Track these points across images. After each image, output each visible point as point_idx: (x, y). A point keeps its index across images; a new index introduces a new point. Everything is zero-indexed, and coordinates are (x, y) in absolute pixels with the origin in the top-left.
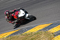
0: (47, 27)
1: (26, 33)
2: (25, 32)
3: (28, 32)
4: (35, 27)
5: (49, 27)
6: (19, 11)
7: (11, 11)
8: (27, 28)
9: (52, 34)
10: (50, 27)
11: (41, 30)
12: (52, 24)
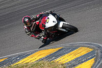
0: (52, 54)
1: (17, 63)
2: (15, 62)
3: (20, 62)
4: (32, 53)
5: (57, 55)
6: (47, 16)
7: (34, 16)
8: (19, 56)
9: (61, 66)
10: (59, 53)
11: (43, 60)
12: (62, 49)
